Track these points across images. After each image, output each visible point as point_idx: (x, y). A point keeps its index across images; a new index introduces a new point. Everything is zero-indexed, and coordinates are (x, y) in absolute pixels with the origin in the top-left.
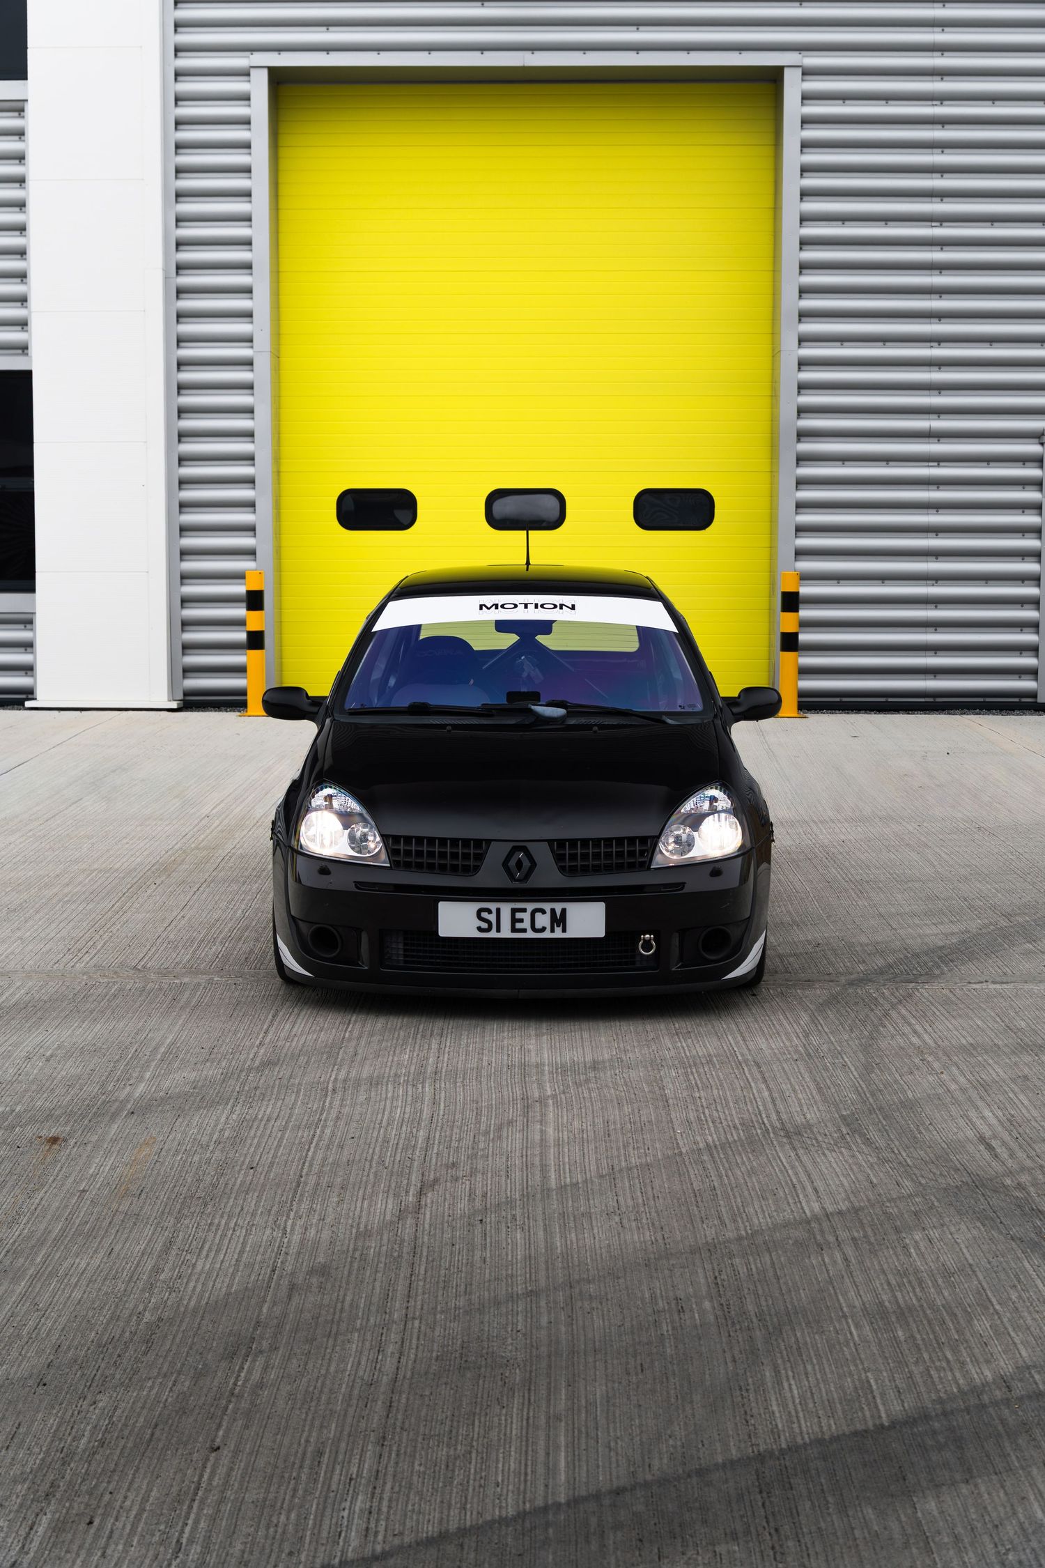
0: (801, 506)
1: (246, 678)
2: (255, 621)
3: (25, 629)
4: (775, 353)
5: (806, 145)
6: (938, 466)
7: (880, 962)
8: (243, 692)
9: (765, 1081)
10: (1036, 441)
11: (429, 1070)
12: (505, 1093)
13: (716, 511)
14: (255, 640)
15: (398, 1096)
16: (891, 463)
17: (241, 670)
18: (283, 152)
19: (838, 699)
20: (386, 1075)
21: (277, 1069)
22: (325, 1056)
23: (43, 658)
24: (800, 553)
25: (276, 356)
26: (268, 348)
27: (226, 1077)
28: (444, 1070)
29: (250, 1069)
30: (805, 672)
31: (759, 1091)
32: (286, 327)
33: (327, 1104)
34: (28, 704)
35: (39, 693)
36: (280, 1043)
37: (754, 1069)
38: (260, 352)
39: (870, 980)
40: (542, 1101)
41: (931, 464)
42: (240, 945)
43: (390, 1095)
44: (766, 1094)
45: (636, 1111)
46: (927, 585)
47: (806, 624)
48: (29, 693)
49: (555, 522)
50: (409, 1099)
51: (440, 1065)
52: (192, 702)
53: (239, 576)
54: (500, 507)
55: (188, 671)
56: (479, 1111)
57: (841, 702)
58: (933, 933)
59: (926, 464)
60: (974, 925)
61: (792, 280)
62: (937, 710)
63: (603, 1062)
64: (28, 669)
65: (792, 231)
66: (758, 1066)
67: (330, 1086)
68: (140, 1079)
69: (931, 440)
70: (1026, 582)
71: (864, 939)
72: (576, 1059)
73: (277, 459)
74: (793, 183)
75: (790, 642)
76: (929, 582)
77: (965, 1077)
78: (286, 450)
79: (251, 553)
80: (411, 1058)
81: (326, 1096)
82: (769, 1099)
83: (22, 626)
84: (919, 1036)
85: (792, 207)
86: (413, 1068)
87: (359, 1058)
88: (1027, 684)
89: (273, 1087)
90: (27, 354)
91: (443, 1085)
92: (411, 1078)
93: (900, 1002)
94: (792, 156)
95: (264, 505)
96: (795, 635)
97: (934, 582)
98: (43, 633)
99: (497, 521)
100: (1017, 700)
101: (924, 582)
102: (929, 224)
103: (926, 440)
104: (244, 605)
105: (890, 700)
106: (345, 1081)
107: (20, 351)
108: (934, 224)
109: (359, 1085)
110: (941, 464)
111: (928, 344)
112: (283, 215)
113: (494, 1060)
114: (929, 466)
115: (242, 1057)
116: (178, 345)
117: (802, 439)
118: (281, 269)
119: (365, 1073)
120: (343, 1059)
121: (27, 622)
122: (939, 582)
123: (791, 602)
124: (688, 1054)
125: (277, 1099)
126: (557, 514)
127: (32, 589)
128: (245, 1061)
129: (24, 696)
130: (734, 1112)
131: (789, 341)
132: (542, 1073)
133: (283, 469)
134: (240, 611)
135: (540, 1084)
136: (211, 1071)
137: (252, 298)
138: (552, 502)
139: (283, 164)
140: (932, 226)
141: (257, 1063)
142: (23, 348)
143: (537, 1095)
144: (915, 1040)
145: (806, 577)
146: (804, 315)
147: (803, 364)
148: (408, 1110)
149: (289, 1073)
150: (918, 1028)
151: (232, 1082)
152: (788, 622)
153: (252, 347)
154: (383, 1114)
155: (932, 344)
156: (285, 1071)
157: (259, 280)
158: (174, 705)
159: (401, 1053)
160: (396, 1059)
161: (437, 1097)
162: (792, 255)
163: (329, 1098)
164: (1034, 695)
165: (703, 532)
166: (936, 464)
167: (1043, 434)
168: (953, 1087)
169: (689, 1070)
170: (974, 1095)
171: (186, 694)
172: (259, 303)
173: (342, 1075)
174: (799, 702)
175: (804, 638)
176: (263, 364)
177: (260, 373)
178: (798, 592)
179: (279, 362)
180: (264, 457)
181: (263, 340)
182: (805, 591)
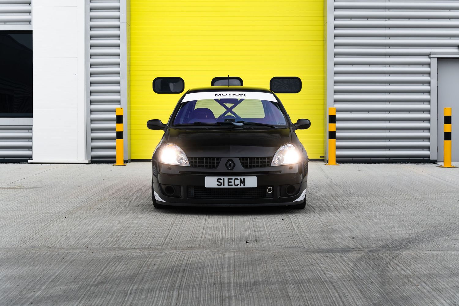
0: (336, 82)
1: (116, 151)
2: (120, 127)
3: (29, 132)
4: (325, 23)
6: (389, 67)
7: (382, 244)
8: (115, 157)
9: (335, 289)
10: (428, 57)
11: (177, 285)
12: (212, 295)
13: (302, 86)
14: (120, 135)
15: (161, 296)
16: (371, 66)
17: (114, 148)
19: (351, 159)
20: (156, 287)
21: (105, 285)
22: (128, 280)
23: (35, 143)
24: (336, 101)
25: (129, 25)
26: (126, 21)
27: (80, 288)
28: (184, 285)
29: (92, 285)
30: (338, 148)
31: (333, 293)
32: (133, 14)
33: (126, 299)
34: (29, 161)
35: (34, 158)
36: (108, 275)
37: (330, 284)
38: (122, 23)
39: (379, 250)
40: (230, 298)
41: (387, 66)
42: (97, 238)
43: (157, 295)
44: (337, 294)
45: (275, 302)
46: (386, 114)
47: (339, 129)
48: (30, 157)
50: (166, 297)
51: (182, 283)
52: (95, 161)
53: (114, 111)
54: (217, 85)
55: (93, 148)
56: (199, 302)
57: (353, 160)
58: (403, 233)
59: (385, 66)
60: (421, 230)
62: (391, 163)
63: (259, 282)
64: (30, 148)
66: (332, 283)
67: (129, 292)
68: (40, 289)
69: (387, 57)
70: (425, 112)
71: (373, 236)
72: (246, 281)
73: (129, 65)
75: (332, 135)
76: (387, 112)
77: (429, 287)
78: (132, 62)
79: (119, 102)
80: (168, 281)
81: (126, 296)
82: (338, 297)
83: (27, 131)
84: (404, 271)
86: (169, 285)
87: (144, 281)
88: (426, 152)
89: (102, 292)
90: (31, 24)
91: (183, 292)
92: (168, 289)
93: (394, 258)
95: (124, 83)
96: (334, 133)
97: (388, 112)
98: (36, 134)
100: (422, 159)
101: (385, 112)
103: (385, 56)
104: (115, 122)
105: (372, 159)
106: (136, 290)
107: (28, 23)
109: (143, 292)
110: (391, 66)
111: (385, 19)
113: (207, 281)
115: (89, 280)
116: (90, 20)
117: (336, 56)
119: (146, 287)
120: (137, 281)
121: (30, 129)
122: (391, 112)
123: (333, 119)
124: (298, 278)
125: (103, 297)
127: (32, 117)
128: (90, 282)
129: (28, 159)
130: (322, 302)
131: (330, 18)
132: (230, 286)
133: (131, 70)
134: (114, 125)
135: (229, 291)
136: (74, 286)
137: (119, 2)
138: (238, 82)
141: (96, 282)
142: (30, 22)
143: (227, 295)
144: (403, 272)
145: (338, 111)
146: (336, 8)
147: (336, 27)
148: (165, 302)
149: (110, 287)
150: (403, 268)
151: (82, 290)
152: (332, 127)
153: (119, 21)
154: (153, 303)
155: (386, 19)
156: (108, 286)
158: (87, 162)
159: (164, 278)
160: (161, 281)
161: (179, 296)
163: (127, 297)
164: (429, 157)
165: (297, 94)
166: (388, 66)
167: (430, 54)
168: (424, 291)
169: (299, 285)
170: (435, 294)
171: (92, 158)
172: (122, 4)
173: (135, 287)
174: (336, 160)
175: (338, 134)
176: (123, 27)
177: (122, 32)
178: (335, 116)
179: (130, 28)
180: (124, 64)
181: (124, 18)
182: (338, 116)
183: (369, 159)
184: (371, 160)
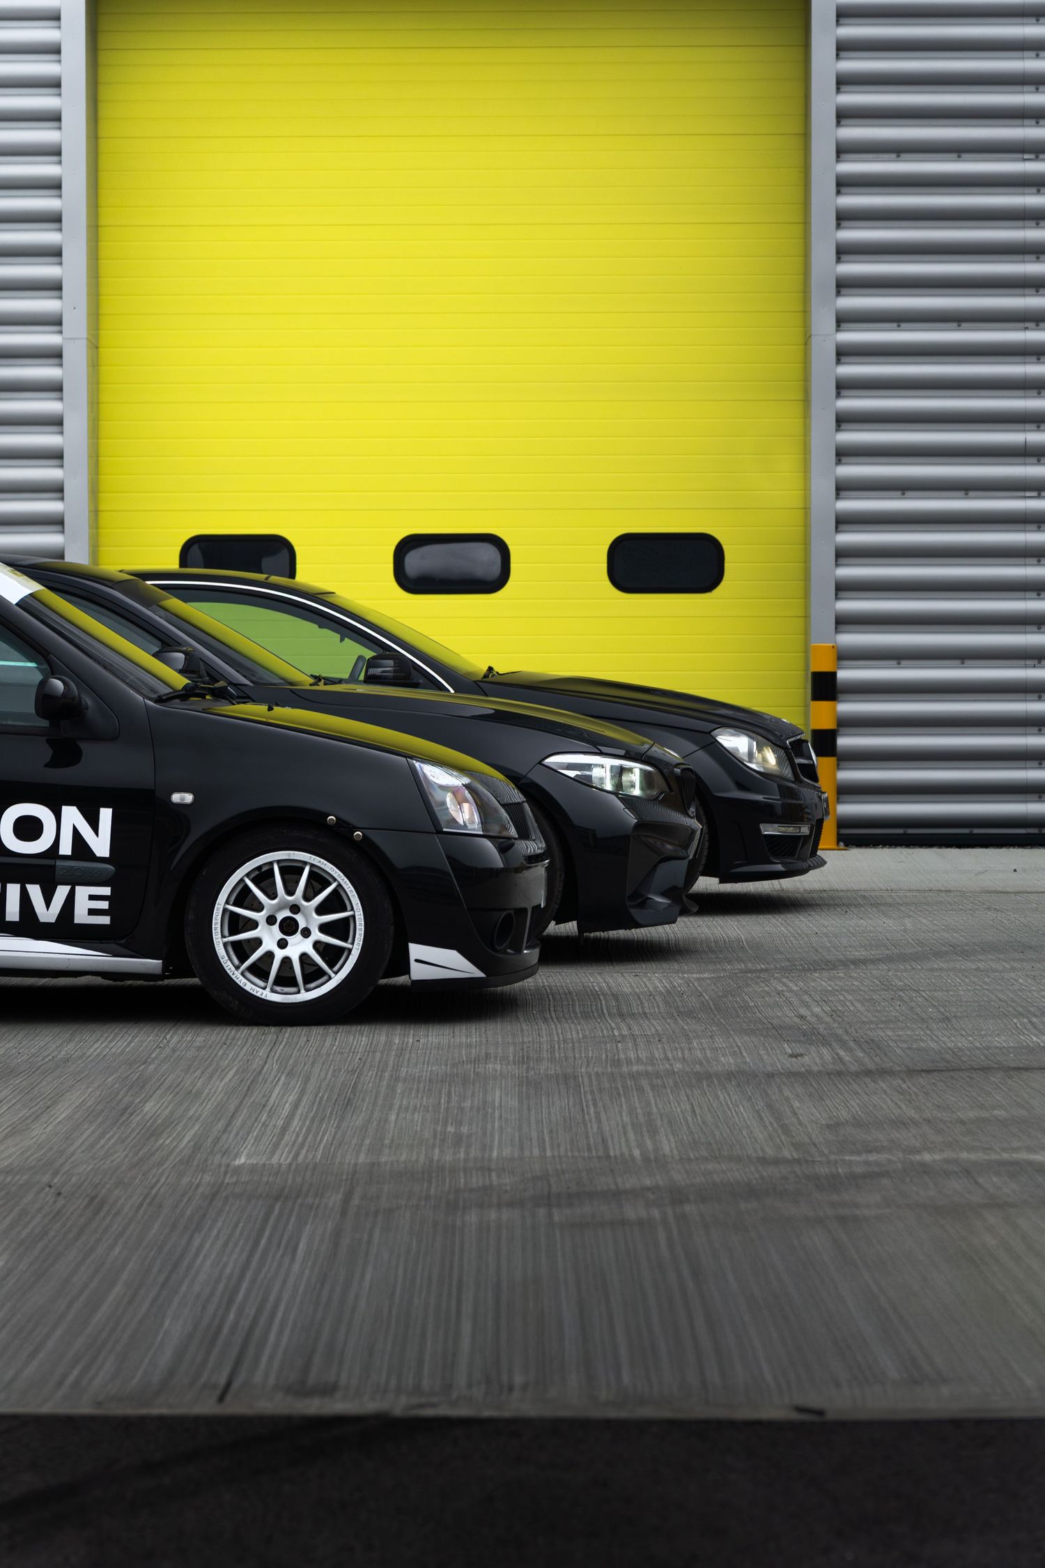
0: (842, 555)
4: (806, 339)
5: (843, 48)
6: (1039, 496)
13: (726, 565)
16: (971, 493)
18: (103, 57)
19: (900, 831)
24: (843, 621)
25: (94, 345)
26: (83, 334)
32: (107, 305)
38: (71, 341)
41: (1028, 494)
46: (1026, 667)
47: (848, 722)
49: (494, 582)
54: (416, 561)
57: (905, 834)
59: (1022, 494)
61: (826, 237)
65: (826, 168)
69: (1029, 460)
73: (94, 491)
74: (826, 100)
75: (824, 744)
76: (1029, 662)
78: (106, 480)
85: (826, 134)
94: (825, 64)
96: (832, 735)
97: (1036, 662)
99: (411, 582)
101: (1022, 662)
102: (1020, 156)
103: (1021, 460)
105: (976, 831)
108: (1026, 156)
110: (1043, 493)
111: (1021, 325)
112: (104, 145)
114: (1025, 497)
117: (844, 459)
118: (102, 222)
122: (1043, 662)
123: (825, 687)
126: (496, 570)
131: (824, 321)
133: (101, 507)
137: (61, 264)
138: (490, 550)
139: (104, 75)
140: (1025, 160)
145: (845, 656)
146: (844, 285)
147: (843, 353)
152: (823, 715)
153: (61, 332)
155: (1027, 325)
157: (72, 237)
162: (826, 200)
165: (708, 595)
166: (1035, 494)
172: (72, 270)
174: (839, 833)
175: (843, 742)
176: (76, 355)
177: (72, 372)
178: (834, 674)
179: (97, 354)
180: (76, 488)
181: (76, 323)
182: (845, 675)
183: (966, 831)
184: (971, 834)
